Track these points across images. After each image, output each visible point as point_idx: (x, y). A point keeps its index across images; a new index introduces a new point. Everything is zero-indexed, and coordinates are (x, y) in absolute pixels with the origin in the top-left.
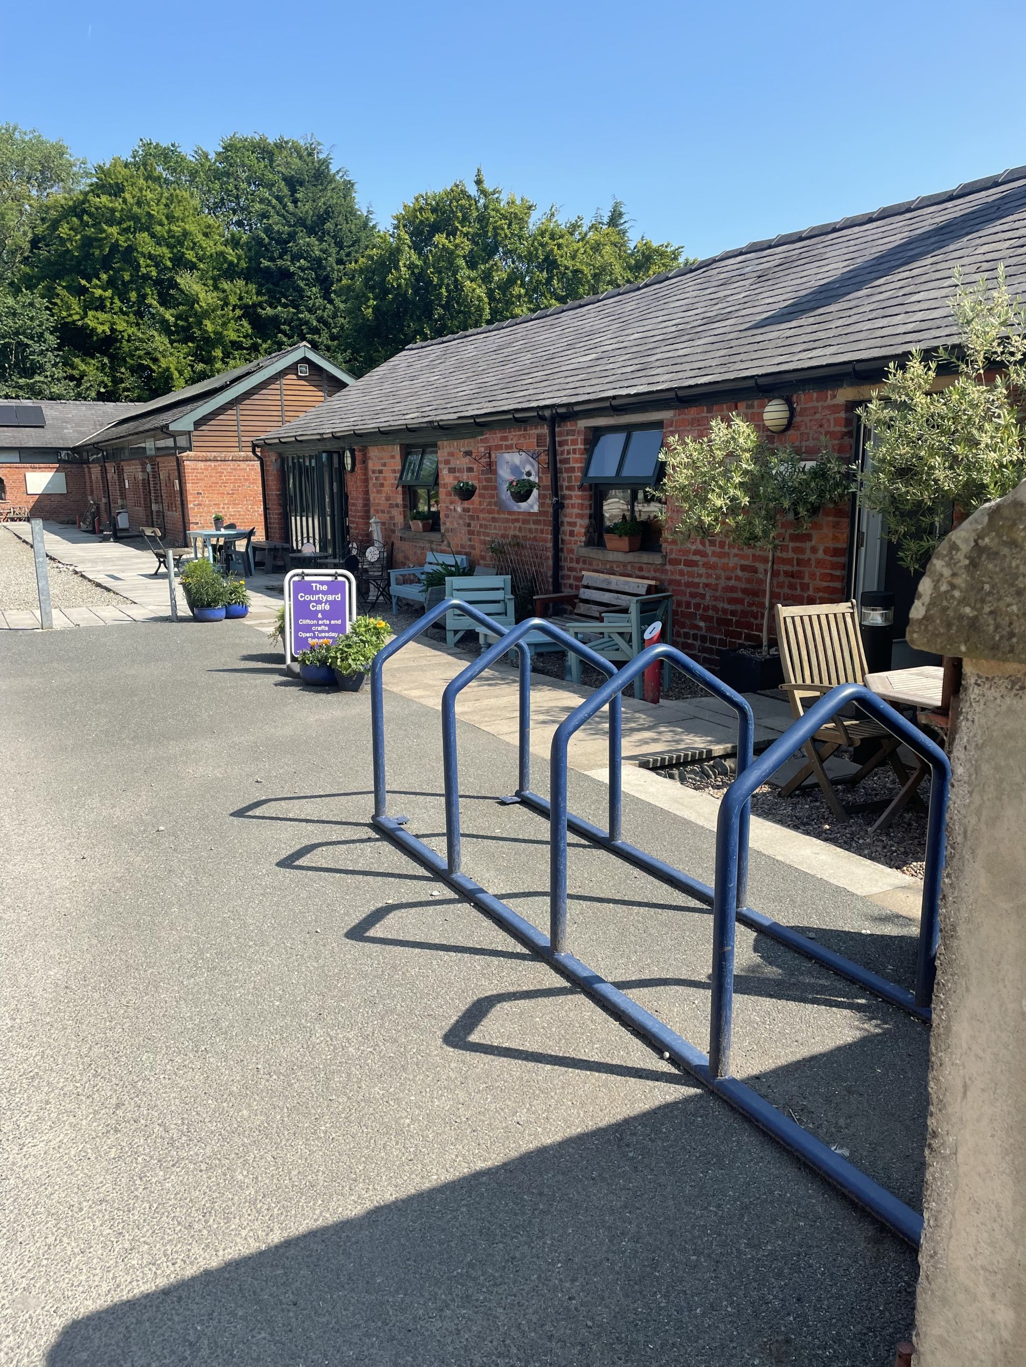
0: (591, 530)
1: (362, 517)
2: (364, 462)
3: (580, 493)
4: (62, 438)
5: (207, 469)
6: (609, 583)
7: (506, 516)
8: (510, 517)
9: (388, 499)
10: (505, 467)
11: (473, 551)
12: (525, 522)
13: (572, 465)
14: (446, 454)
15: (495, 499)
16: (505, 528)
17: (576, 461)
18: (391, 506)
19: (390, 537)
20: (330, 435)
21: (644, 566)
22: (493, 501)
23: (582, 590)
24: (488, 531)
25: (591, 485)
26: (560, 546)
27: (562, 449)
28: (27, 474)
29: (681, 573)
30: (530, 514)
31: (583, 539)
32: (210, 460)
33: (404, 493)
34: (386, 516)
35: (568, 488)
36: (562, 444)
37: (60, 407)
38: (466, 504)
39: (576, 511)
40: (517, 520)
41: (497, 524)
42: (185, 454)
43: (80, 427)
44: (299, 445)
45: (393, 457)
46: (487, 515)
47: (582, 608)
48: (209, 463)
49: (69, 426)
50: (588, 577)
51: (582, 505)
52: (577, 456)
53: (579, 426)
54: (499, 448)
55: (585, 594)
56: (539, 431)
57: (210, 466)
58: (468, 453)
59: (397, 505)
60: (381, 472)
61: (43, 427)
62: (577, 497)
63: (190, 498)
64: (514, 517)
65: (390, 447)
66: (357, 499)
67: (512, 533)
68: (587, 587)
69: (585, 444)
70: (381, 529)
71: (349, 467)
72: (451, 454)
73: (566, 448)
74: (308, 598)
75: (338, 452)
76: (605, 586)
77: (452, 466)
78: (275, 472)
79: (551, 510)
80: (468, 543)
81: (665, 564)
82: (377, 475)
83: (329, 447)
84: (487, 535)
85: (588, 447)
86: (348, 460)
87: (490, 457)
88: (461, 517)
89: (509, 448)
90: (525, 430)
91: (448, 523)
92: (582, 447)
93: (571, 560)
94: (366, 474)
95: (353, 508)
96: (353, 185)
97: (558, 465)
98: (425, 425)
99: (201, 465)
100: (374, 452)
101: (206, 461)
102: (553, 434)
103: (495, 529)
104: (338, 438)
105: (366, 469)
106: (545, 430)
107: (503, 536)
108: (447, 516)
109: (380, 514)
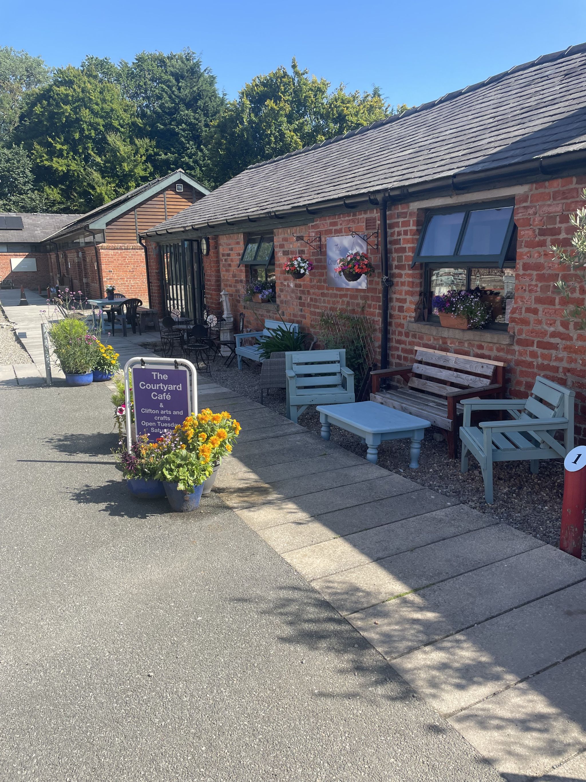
0: (421, 306)
1: (215, 290)
2: (216, 247)
3: (411, 272)
4: (34, 237)
5: (116, 255)
6: (447, 360)
7: (335, 292)
8: (339, 293)
9: (234, 276)
10: (334, 249)
11: (303, 320)
12: (353, 297)
13: (402, 246)
14: (281, 239)
15: (325, 277)
16: (334, 303)
17: (407, 241)
18: (237, 282)
19: (236, 306)
20: (191, 228)
21: (485, 345)
22: (323, 278)
23: (416, 365)
24: (318, 304)
25: (421, 264)
26: (389, 320)
27: (392, 231)
28: (12, 259)
29: (533, 355)
30: (358, 290)
31: (414, 315)
32: (117, 249)
33: (246, 272)
34: (233, 289)
35: (398, 267)
36: (392, 226)
37: (33, 217)
38: (298, 281)
39: (406, 288)
40: (345, 296)
41: (326, 299)
42: (101, 245)
43: (45, 229)
44: (169, 236)
45: (238, 243)
46: (317, 290)
47: (416, 383)
48: (117, 251)
49: (38, 229)
50: (422, 353)
51: (413, 283)
52: (409, 237)
53: (411, 208)
54: (329, 232)
55: (419, 369)
56: (368, 215)
57: (118, 253)
58: (300, 238)
59: (241, 281)
60: (229, 255)
61: (21, 230)
62: (408, 275)
63: (104, 274)
64: (342, 293)
65: (236, 236)
66: (210, 276)
67: (339, 306)
68: (420, 362)
69: (417, 226)
70: (229, 299)
71: (205, 252)
72: (285, 240)
73: (396, 229)
74: (150, 386)
75: (197, 241)
76: (441, 363)
77: (286, 249)
78: (155, 256)
79: (380, 287)
80: (300, 313)
81: (512, 345)
82: (226, 257)
83: (190, 236)
84: (318, 307)
85: (420, 228)
86: (204, 247)
87: (320, 240)
88: (293, 291)
89: (338, 232)
90: (354, 215)
91: (282, 296)
92: (415, 228)
93: (400, 334)
94: (218, 257)
95: (209, 283)
96: (214, 78)
97: (389, 246)
98: (264, 216)
99: (111, 252)
100: (223, 240)
101: (115, 249)
102: (384, 218)
103: (324, 302)
104: (197, 229)
105: (217, 253)
106: (376, 214)
107: (332, 309)
108: (281, 290)
109: (229, 288)
